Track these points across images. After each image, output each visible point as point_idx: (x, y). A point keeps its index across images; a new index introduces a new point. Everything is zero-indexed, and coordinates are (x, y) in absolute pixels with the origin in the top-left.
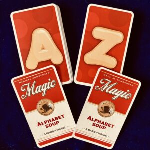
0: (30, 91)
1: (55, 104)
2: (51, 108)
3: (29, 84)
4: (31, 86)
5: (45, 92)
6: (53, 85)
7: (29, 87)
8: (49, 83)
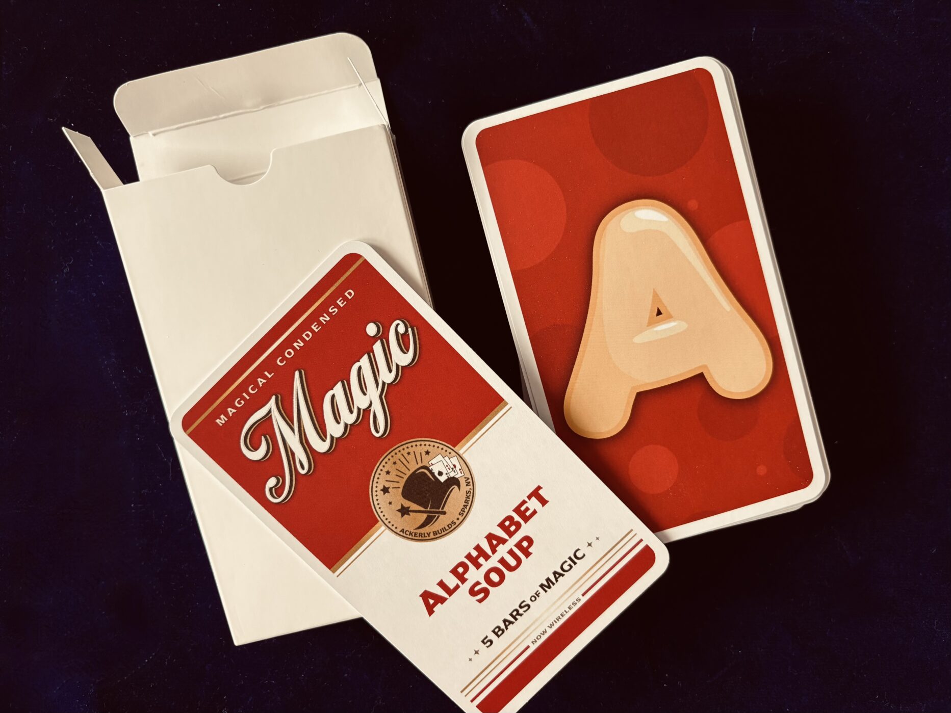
0: (294, 442)
1: (462, 449)
2: (454, 481)
3: (272, 403)
4: (287, 412)
5: (377, 408)
6: (404, 349)
7: (278, 420)
8: (377, 347)
